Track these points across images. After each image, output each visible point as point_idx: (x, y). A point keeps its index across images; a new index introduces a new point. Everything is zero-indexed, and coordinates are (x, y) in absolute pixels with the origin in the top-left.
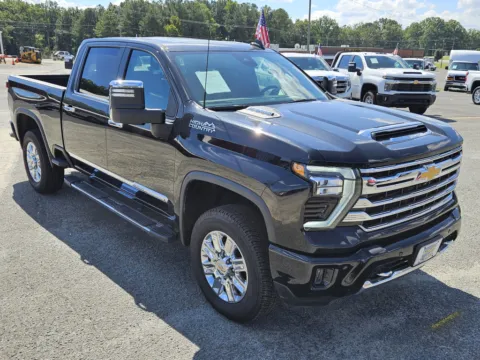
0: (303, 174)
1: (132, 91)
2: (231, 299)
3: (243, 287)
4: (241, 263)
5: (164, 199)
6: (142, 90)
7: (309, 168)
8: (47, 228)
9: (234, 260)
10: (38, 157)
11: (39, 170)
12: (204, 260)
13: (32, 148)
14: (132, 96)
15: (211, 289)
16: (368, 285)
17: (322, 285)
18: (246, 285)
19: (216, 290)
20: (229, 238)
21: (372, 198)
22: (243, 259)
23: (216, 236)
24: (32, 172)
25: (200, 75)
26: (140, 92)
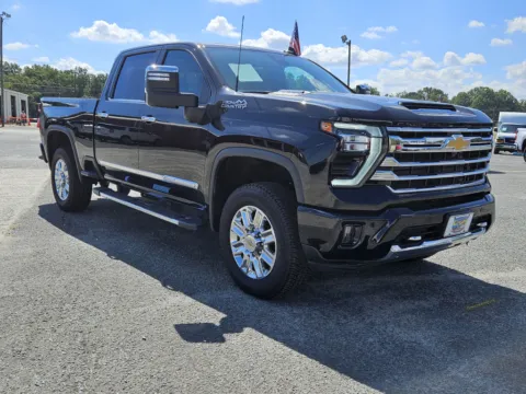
0: (331, 131)
1: (167, 75)
2: (259, 275)
3: (271, 259)
4: (270, 233)
5: (194, 185)
6: (177, 74)
7: (337, 125)
8: (73, 235)
9: (262, 232)
10: (66, 173)
11: (67, 187)
12: (233, 240)
13: (61, 165)
14: (167, 79)
15: (240, 270)
16: (396, 249)
17: (351, 244)
18: (274, 257)
19: (244, 269)
20: (258, 210)
21: (399, 157)
22: (272, 230)
23: (246, 211)
24: (60, 191)
25: (233, 67)
26: (174, 76)
